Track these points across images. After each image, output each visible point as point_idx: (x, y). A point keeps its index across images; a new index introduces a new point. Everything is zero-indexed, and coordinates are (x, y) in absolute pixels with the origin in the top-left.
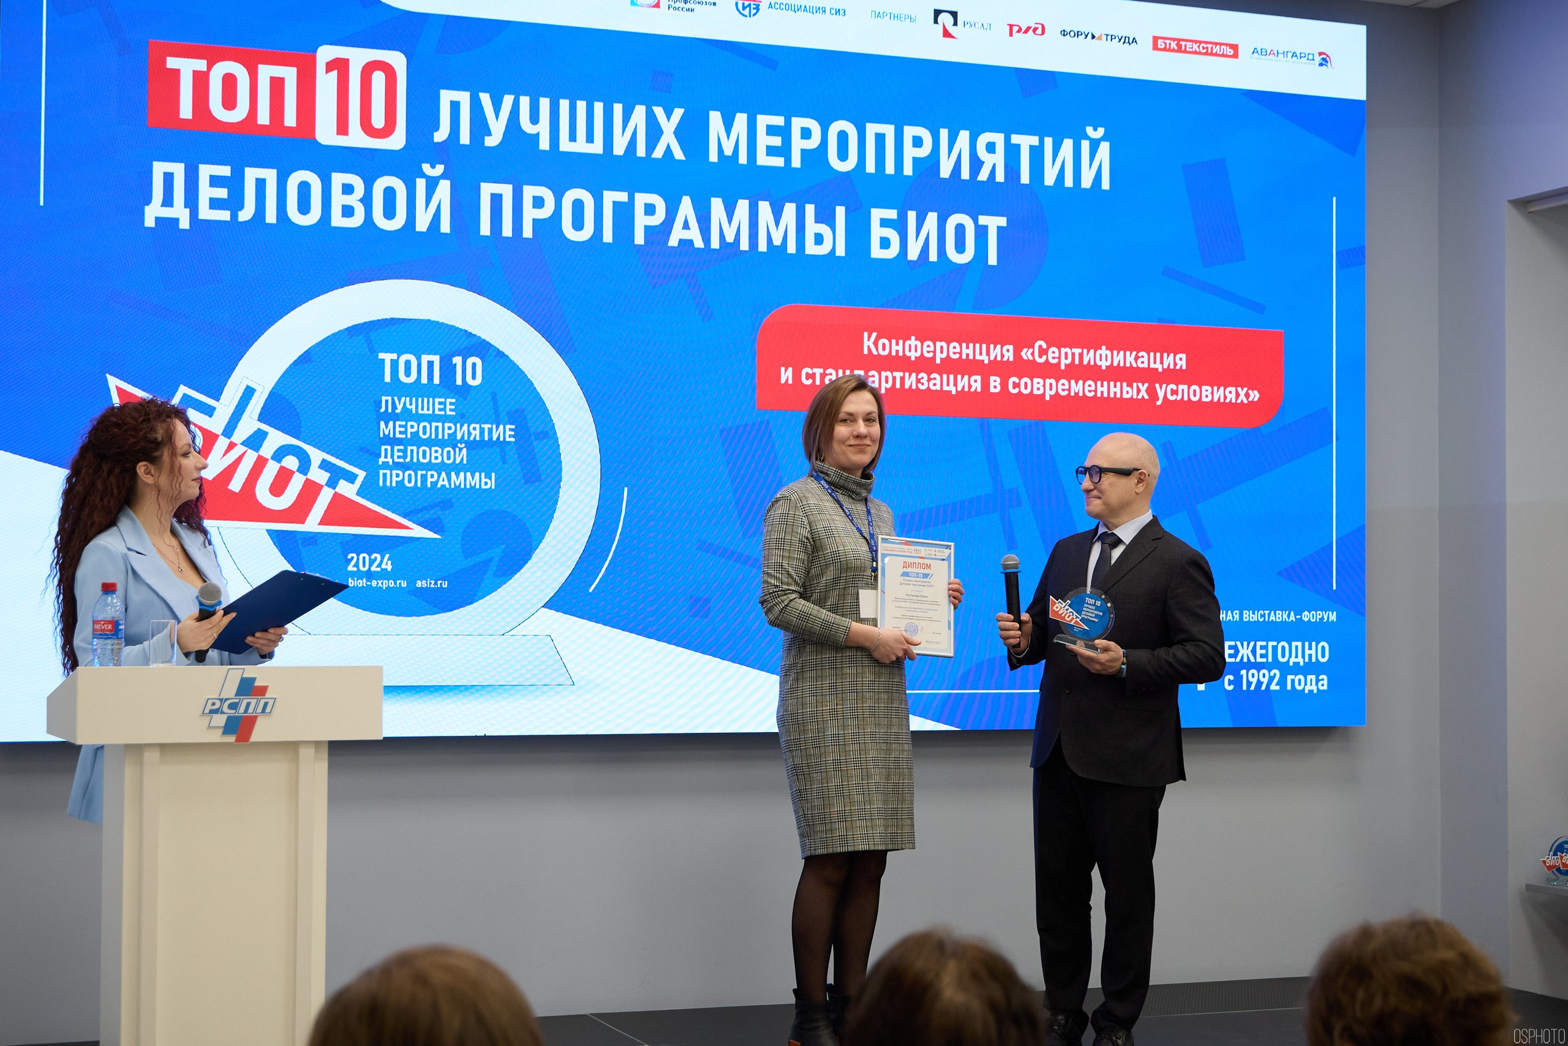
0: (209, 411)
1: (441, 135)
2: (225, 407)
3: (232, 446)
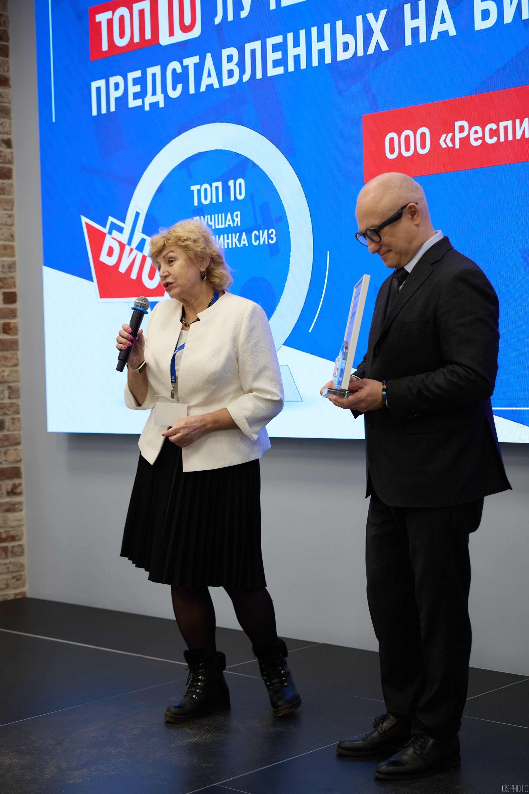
0: (120, 230)
1: (218, 20)
2: (127, 226)
3: (132, 250)
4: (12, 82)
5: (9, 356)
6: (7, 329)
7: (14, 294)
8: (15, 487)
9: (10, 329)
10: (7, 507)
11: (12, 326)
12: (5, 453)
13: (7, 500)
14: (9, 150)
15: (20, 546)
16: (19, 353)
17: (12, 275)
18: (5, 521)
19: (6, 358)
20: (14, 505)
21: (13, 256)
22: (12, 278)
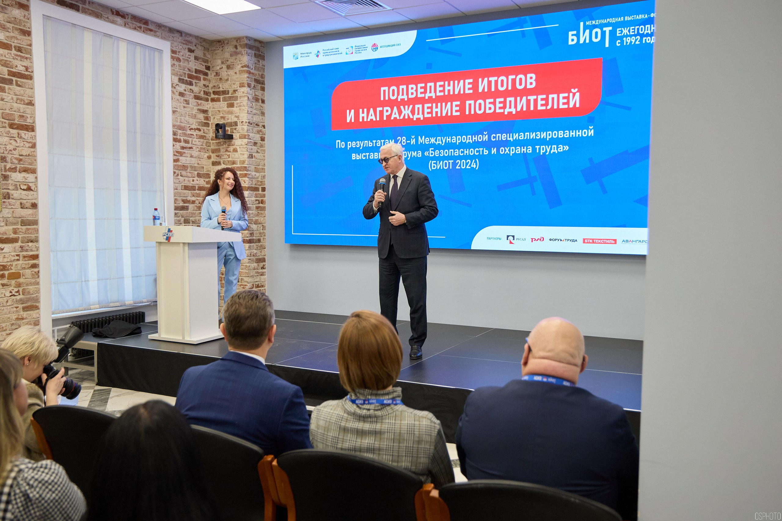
4: (266, 102)
5: (263, 213)
6: (262, 202)
7: (265, 187)
8: (264, 265)
9: (263, 202)
10: (261, 274)
11: (264, 201)
12: (261, 252)
13: (261, 271)
14: (264, 129)
15: (265, 289)
16: (266, 212)
17: (264, 180)
18: (260, 279)
19: (262, 214)
20: (263, 273)
21: (265, 172)
22: (264, 181)
